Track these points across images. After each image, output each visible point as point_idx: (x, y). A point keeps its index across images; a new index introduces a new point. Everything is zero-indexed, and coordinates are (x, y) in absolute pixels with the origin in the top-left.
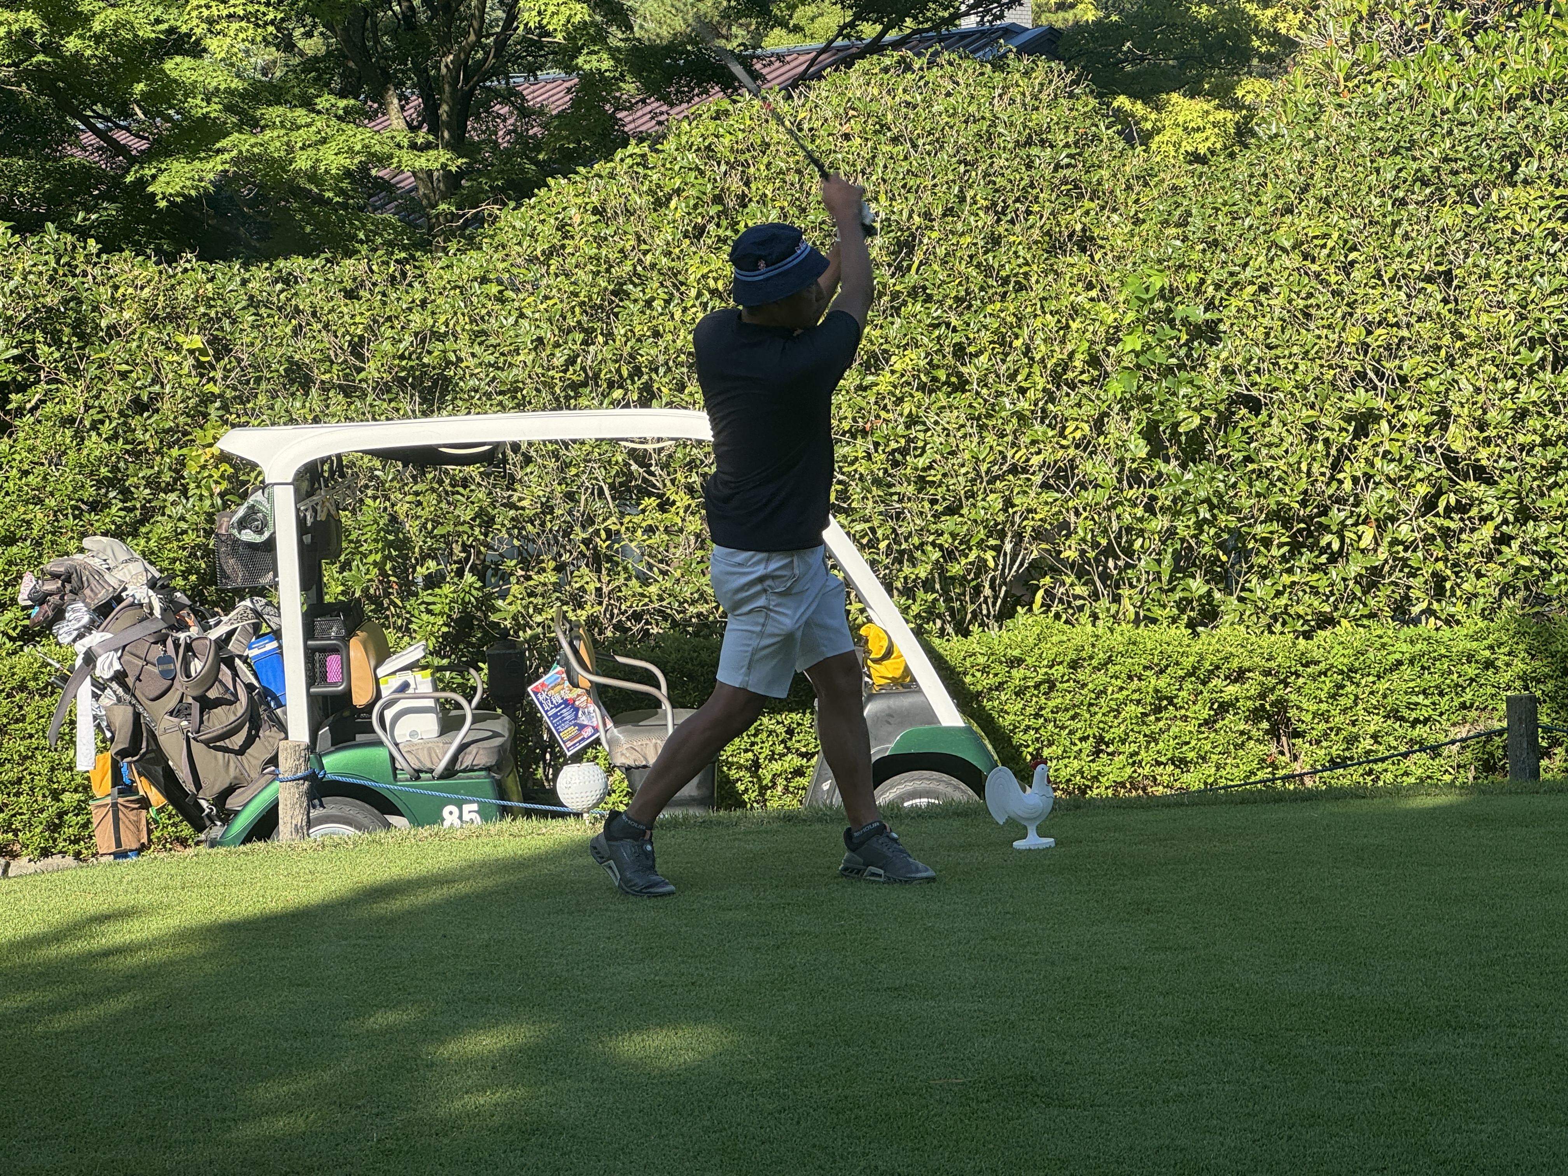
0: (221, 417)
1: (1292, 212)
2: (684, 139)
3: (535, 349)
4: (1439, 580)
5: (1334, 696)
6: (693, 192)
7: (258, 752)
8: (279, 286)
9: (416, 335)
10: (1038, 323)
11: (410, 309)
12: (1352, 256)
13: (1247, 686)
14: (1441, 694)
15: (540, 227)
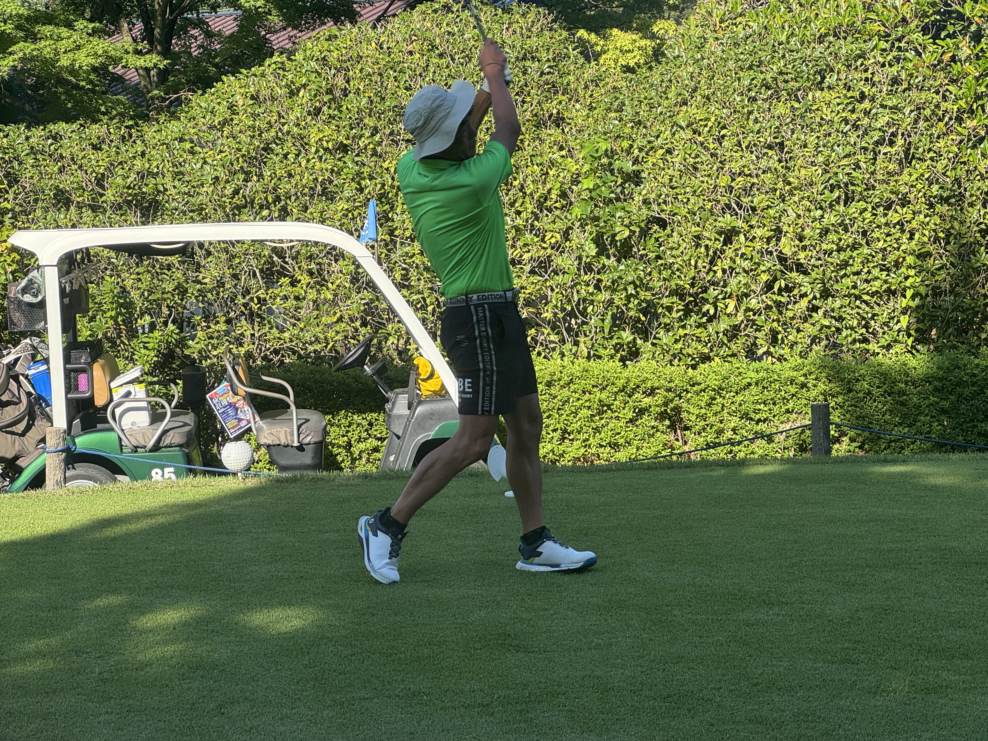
0: (12, 223)
1: (686, 104)
2: (308, 52)
3: (214, 183)
4: (774, 334)
5: (709, 405)
6: (314, 86)
7: (33, 435)
8: (50, 141)
9: (138, 173)
10: (529, 171)
11: (134, 157)
12: (723, 132)
13: (656, 398)
14: (774, 404)
15: (217, 107)
